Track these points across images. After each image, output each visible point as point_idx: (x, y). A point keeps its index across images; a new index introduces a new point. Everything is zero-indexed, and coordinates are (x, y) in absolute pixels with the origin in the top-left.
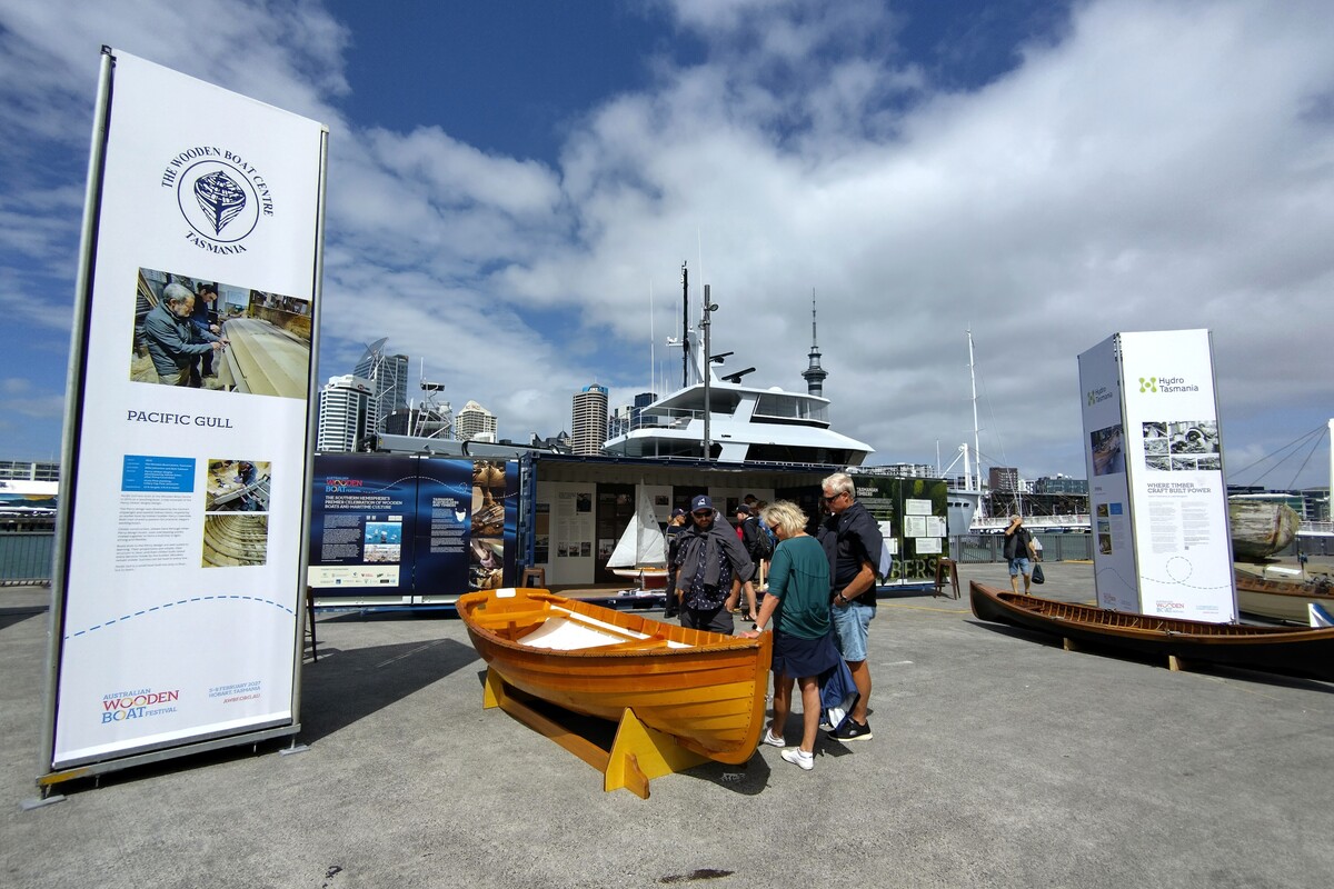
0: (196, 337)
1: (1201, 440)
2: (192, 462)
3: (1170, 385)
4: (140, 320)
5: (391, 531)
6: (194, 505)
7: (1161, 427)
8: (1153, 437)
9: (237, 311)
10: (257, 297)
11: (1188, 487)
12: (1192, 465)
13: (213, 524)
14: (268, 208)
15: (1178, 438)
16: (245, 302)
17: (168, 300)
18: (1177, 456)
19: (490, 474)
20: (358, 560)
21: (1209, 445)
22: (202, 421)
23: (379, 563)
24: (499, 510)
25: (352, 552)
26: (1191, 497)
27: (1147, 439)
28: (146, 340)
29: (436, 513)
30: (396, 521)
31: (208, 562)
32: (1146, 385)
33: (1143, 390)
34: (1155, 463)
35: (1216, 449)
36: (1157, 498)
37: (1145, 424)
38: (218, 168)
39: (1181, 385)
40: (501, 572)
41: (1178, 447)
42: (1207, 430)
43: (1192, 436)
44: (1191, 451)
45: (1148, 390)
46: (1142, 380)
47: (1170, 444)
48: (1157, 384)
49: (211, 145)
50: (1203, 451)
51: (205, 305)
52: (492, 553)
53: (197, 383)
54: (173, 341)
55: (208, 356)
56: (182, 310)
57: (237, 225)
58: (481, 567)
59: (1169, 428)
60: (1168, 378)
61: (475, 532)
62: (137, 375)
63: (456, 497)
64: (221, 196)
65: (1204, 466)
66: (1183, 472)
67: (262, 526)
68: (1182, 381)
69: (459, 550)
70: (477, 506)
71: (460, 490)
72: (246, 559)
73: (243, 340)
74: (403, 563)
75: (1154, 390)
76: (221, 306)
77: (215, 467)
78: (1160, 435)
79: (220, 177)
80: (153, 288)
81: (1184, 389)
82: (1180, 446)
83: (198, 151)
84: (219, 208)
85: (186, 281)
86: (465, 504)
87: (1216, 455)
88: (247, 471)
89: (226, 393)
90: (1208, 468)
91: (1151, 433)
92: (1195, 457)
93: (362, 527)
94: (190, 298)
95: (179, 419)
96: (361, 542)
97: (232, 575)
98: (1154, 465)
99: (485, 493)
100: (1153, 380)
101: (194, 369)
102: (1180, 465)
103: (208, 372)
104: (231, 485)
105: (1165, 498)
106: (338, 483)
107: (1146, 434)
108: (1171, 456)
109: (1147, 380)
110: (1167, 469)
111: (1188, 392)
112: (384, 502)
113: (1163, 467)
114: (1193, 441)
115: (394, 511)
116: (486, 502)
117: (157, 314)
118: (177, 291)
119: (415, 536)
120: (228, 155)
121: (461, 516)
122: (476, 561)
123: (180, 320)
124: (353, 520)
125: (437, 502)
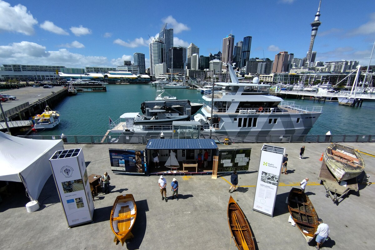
0: (70, 187)
1: (274, 179)
2: (73, 199)
3: (270, 165)
4: (63, 187)
5: (123, 162)
6: (75, 203)
7: (266, 174)
8: (264, 175)
9: (73, 183)
10: (75, 181)
11: (269, 187)
12: (271, 183)
13: (77, 204)
14: (73, 170)
15: (269, 177)
16: (74, 182)
17: (65, 184)
18: (268, 180)
19: (138, 153)
20: (119, 166)
21: (276, 180)
22: (73, 195)
23: (122, 167)
24: (140, 159)
25: (118, 165)
26: (269, 189)
27: (263, 175)
28: (65, 189)
29: (130, 160)
30: (123, 160)
31: (78, 208)
32: (264, 164)
33: (264, 165)
34: (263, 180)
35: (277, 181)
36: (261, 187)
37: (263, 172)
38: (66, 168)
39: (273, 166)
40: (142, 169)
41: (269, 179)
42: (276, 177)
43: (273, 177)
44: (271, 180)
45: (265, 165)
46: (264, 162)
47: (267, 177)
48: (267, 164)
49: (64, 166)
50: (274, 181)
51: (70, 183)
52: (140, 166)
53: (71, 192)
54: (67, 188)
55: (72, 189)
56: (67, 185)
57: (70, 174)
58: (138, 168)
59: (268, 174)
60: (270, 164)
61: (137, 163)
62: (65, 193)
63: (133, 157)
64: (67, 171)
65: (273, 184)
66: (269, 184)
67: (83, 203)
68: (273, 165)
69: (134, 166)
70: (136, 158)
71: (133, 156)
72: (82, 207)
73: (75, 186)
74: (126, 167)
75: (266, 165)
76: (71, 183)
77: (76, 199)
78: (265, 175)
79: (66, 169)
80: (64, 184)
81: (274, 167)
82: (269, 178)
83: (63, 167)
84: (67, 173)
85: (67, 182)
86: (134, 158)
87: (277, 183)
88: (79, 199)
89: (75, 192)
90: (274, 185)
91: (263, 174)
92: (272, 182)
93: (118, 161)
94: (68, 183)
95: (71, 196)
96: (119, 163)
97: (81, 209)
98: (262, 181)
99: (138, 156)
100: (267, 163)
101: (71, 190)
102: (268, 182)
103: (72, 190)
104: (78, 200)
105: (263, 188)
106: (114, 154)
107: (262, 174)
108: (267, 180)
109: (265, 163)
110: (265, 182)
111: (274, 168)
112: (122, 158)
113: (264, 182)
114: (272, 178)
115: (123, 159)
116: (138, 158)
117: (65, 186)
118: (66, 183)
119: (127, 163)
120: (66, 166)
121: (134, 160)
122: (137, 167)
123: (67, 186)
124: (117, 160)
125: (130, 158)
